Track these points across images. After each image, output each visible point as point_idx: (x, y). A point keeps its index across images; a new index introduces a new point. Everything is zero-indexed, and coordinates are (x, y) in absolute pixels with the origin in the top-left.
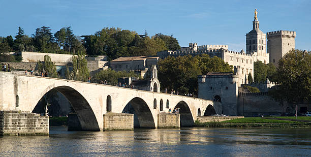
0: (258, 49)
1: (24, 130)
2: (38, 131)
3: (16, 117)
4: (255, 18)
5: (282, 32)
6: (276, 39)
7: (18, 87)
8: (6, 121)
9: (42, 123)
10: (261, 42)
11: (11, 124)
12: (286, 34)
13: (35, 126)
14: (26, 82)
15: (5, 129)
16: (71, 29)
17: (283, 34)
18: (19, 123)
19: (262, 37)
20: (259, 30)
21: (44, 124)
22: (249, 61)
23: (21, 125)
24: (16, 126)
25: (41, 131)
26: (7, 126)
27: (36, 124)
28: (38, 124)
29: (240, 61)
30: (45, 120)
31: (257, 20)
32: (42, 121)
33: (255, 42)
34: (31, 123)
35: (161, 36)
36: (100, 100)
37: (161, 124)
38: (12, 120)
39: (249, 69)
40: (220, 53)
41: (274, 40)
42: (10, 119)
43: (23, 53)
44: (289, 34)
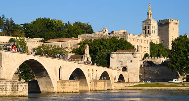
0: (152, 33)
2: (20, 94)
3: (3, 83)
5: (169, 20)
6: (165, 25)
7: (2, 60)
9: (23, 88)
10: (154, 27)
12: (172, 22)
13: (18, 90)
14: (7, 56)
17: (169, 21)
18: (5, 88)
19: (154, 24)
21: (25, 89)
22: (146, 42)
23: (7, 89)
24: (3, 90)
25: (22, 94)
28: (20, 88)
30: (25, 86)
32: (23, 86)
33: (149, 27)
34: (14, 88)
36: (55, 70)
39: (146, 47)
44: (174, 22)
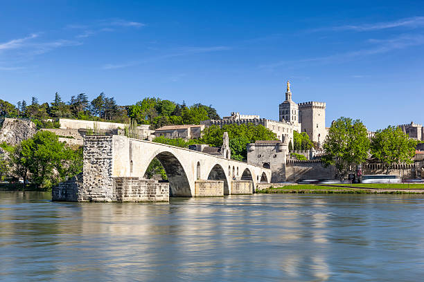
0: (291, 119)
1: (144, 198)
2: (158, 199)
3: (136, 183)
4: (288, 90)
5: (313, 103)
6: (307, 110)
8: (126, 187)
9: (162, 191)
10: (294, 112)
11: (131, 192)
12: (317, 105)
13: (155, 193)
14: (138, 147)
15: (125, 196)
16: (114, 99)
17: (313, 105)
18: (139, 190)
19: (294, 107)
20: (291, 101)
21: (164, 192)
22: (289, 130)
23: (141, 192)
24: (136, 193)
25: (162, 199)
26: (126, 193)
27: (157, 192)
28: (158, 192)
29: (285, 131)
30: (165, 187)
31: (289, 91)
32: (163, 188)
33: (288, 112)
34: (151, 190)
35: (200, 106)
36: (192, 167)
37: (234, 192)
38: (132, 188)
40: (263, 122)
41: (306, 111)
42: (130, 186)
43: (60, 120)
44: (319, 105)
